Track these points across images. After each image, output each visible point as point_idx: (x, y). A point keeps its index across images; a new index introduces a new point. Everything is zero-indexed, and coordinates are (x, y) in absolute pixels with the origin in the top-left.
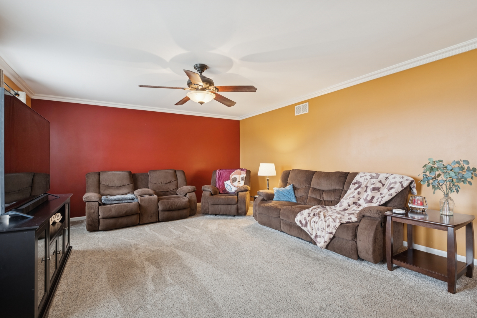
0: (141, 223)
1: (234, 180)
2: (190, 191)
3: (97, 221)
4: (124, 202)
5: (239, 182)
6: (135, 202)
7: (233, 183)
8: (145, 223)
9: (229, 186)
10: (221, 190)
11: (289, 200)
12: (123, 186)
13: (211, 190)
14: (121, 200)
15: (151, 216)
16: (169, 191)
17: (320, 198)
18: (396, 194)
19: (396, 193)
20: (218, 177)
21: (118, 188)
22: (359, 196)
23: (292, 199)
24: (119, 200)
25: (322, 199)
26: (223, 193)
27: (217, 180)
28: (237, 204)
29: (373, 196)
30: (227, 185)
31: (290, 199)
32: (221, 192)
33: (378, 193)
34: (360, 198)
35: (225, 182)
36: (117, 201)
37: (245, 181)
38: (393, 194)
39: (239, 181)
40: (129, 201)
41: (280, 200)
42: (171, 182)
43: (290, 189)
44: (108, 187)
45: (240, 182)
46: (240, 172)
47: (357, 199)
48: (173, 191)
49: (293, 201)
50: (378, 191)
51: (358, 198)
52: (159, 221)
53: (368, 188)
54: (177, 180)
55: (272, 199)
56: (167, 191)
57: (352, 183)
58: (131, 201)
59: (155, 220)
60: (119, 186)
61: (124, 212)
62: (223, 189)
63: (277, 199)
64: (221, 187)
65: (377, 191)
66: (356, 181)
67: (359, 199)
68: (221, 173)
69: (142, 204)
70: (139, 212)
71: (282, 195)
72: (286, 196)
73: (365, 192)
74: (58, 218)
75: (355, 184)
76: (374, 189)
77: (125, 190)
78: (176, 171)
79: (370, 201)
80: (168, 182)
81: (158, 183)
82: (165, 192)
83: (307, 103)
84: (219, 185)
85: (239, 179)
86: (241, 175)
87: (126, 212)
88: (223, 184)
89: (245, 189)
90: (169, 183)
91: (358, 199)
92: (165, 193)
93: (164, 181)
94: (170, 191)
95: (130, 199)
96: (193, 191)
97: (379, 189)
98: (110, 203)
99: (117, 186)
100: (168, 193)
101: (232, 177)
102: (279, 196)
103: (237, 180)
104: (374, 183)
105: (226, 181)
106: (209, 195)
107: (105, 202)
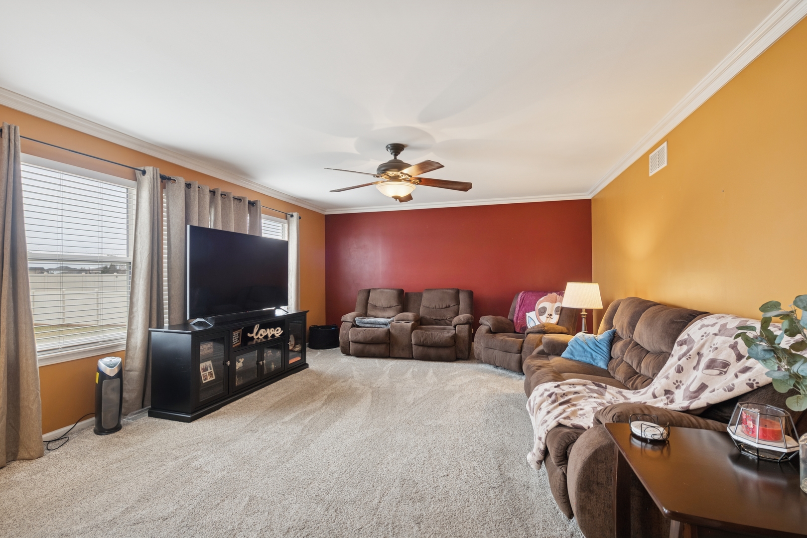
0: (391, 356)
1: (543, 311)
2: (461, 322)
3: (348, 344)
4: (377, 326)
5: (551, 315)
6: (386, 328)
7: (541, 317)
8: (396, 356)
9: (533, 322)
10: (518, 327)
11: (591, 360)
12: (390, 307)
13: (490, 325)
14: (374, 324)
15: (403, 350)
16: (444, 319)
17: (637, 369)
18: (749, 389)
19: (751, 385)
20: (519, 304)
21: (384, 309)
22: (678, 377)
23: (598, 361)
24: (371, 324)
25: (638, 371)
26: (522, 332)
27: (517, 309)
28: (521, 353)
29: (703, 383)
30: (531, 319)
31: (594, 360)
32: (517, 330)
33: (719, 377)
34: (681, 382)
35: (527, 314)
36: (369, 324)
37: (560, 315)
38: (735, 387)
39: (549, 313)
40: (382, 326)
41: (574, 358)
42: (449, 307)
43: (600, 340)
44: (375, 307)
45: (551, 317)
46: (556, 297)
47: (674, 384)
48: (450, 320)
49: (599, 365)
50: (721, 373)
51: (677, 381)
52: (412, 358)
53: (703, 358)
54: (459, 305)
55: (559, 354)
56: (442, 320)
57: (677, 341)
58: (384, 326)
59: (408, 357)
60: (386, 307)
61: (370, 338)
62: (521, 325)
63: (569, 356)
64: (518, 322)
65: (718, 372)
66: (686, 337)
67: (679, 385)
68: (524, 297)
69: (392, 331)
70: (388, 342)
71: (581, 349)
72: (587, 352)
73: (694, 368)
74: (278, 332)
75: (681, 344)
76: (711, 365)
77: (390, 313)
78: (460, 291)
79: (693, 395)
80: (444, 306)
81: (431, 307)
82: (440, 320)
83: (665, 144)
84: (517, 318)
85: (552, 311)
86: (556, 302)
87: (372, 339)
88: (524, 317)
89: (540, 329)
90: (446, 307)
91: (677, 384)
92: (438, 321)
93: (439, 305)
94: (446, 319)
95: (382, 324)
96: (465, 322)
97: (724, 367)
98: (362, 325)
99: (384, 306)
100: (442, 322)
101: (539, 305)
102: (574, 351)
103: (546, 312)
104: (717, 348)
105: (529, 312)
106: (485, 332)
107: (358, 324)
